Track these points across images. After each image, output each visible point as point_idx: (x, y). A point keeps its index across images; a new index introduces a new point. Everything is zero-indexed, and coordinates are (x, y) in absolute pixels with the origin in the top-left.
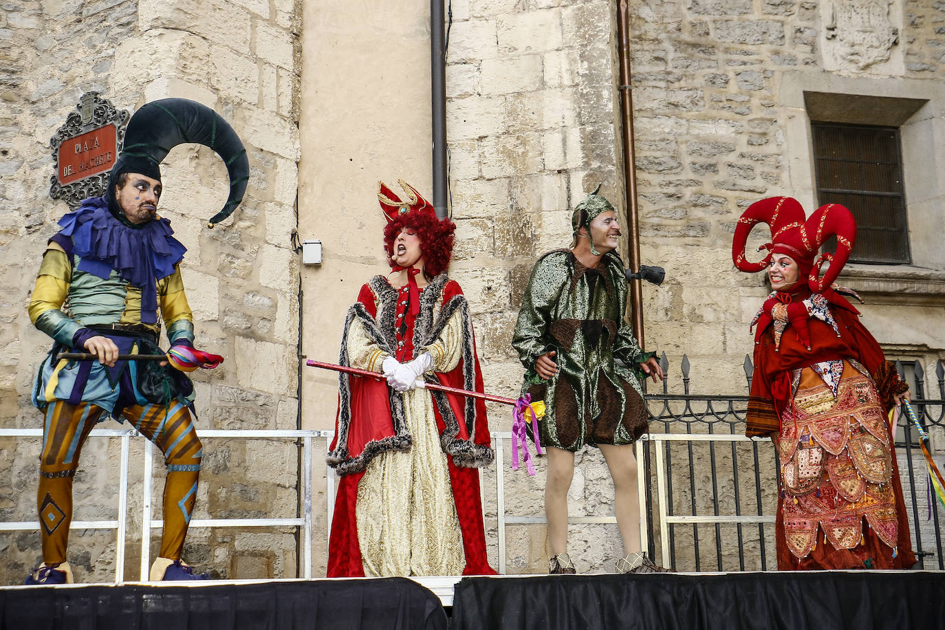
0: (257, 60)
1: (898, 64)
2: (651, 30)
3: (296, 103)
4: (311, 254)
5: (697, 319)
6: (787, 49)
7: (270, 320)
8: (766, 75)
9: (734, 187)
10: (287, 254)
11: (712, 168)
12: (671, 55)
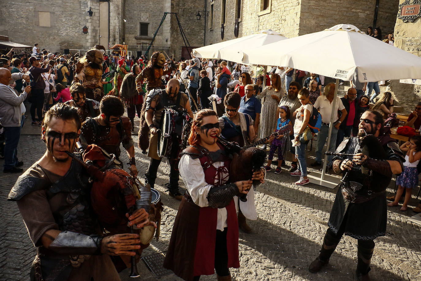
0: (96, 23)
1: (148, 20)
2: (127, 17)
3: (99, 25)
4: (100, 37)
5: (129, 40)
6: (138, 19)
7: (98, 41)
8: (137, 21)
9: (133, 30)
10: (99, 37)
11: (132, 28)
12: (129, 19)
